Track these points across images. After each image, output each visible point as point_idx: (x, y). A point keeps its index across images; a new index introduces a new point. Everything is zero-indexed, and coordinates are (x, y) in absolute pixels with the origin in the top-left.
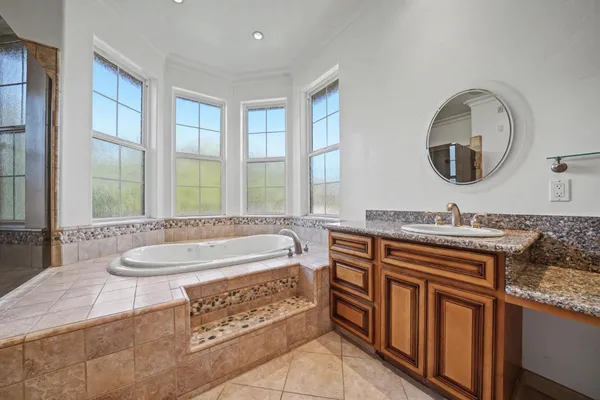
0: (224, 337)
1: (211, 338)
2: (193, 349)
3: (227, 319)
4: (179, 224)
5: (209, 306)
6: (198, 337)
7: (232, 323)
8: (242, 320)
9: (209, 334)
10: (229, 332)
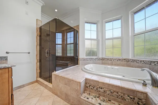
0: (90, 102)
1: (88, 98)
2: (82, 97)
3: (98, 96)
4: (106, 60)
5: (92, 88)
6: (86, 95)
7: (97, 99)
8: (101, 100)
9: (88, 96)
10: (93, 101)
